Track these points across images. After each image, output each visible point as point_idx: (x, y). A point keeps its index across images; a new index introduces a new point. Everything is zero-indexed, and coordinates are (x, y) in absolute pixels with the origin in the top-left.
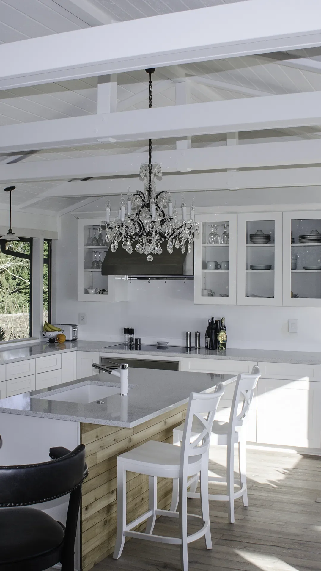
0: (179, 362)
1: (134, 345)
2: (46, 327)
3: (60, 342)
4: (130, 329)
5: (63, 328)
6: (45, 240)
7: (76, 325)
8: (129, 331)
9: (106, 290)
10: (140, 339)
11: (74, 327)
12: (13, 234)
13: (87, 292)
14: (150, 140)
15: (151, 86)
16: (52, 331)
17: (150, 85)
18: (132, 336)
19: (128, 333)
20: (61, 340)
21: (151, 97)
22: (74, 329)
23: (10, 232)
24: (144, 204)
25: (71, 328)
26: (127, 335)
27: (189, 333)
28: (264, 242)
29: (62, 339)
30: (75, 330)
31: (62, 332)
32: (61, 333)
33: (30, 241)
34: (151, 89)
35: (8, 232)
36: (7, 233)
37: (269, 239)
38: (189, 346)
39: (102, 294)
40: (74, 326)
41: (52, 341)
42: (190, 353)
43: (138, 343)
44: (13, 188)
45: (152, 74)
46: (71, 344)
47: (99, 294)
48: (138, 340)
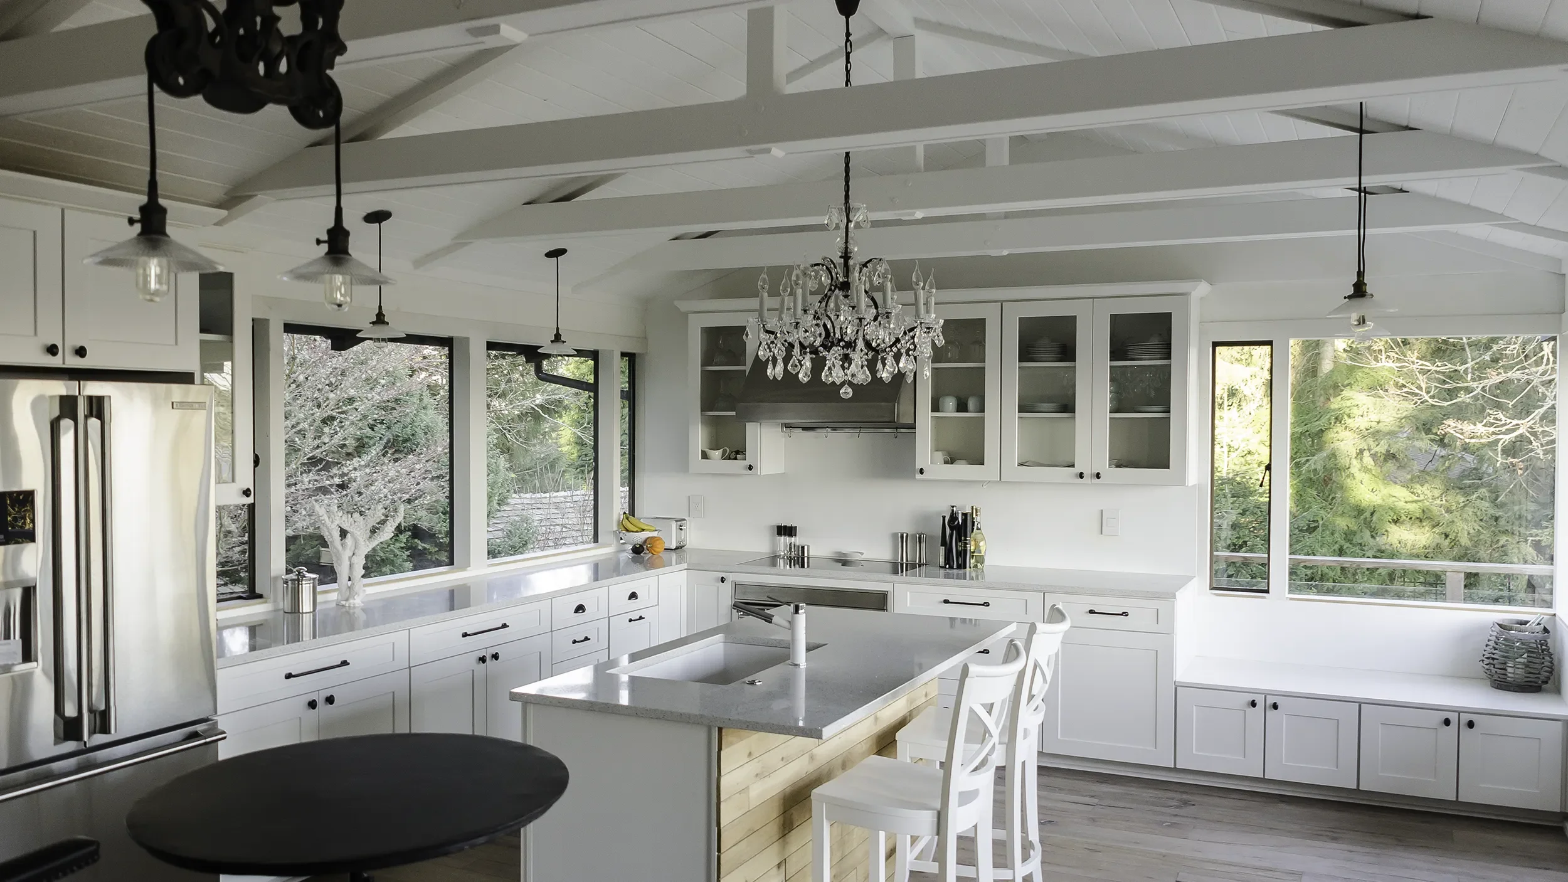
0: (887, 592)
1: (798, 559)
2: (626, 522)
3: (654, 553)
4: (789, 527)
5: (659, 525)
6: (623, 355)
7: (684, 520)
8: (786, 531)
9: (742, 452)
10: (808, 547)
11: (679, 523)
12: (564, 342)
13: (705, 456)
14: (847, 154)
15: (848, 44)
16: (637, 532)
17: (848, 40)
18: (793, 539)
19: (785, 535)
20: (656, 547)
21: (849, 65)
22: (681, 526)
23: (557, 338)
24: (836, 285)
25: (674, 525)
26: (782, 538)
27: (905, 535)
28: (1055, 359)
29: (659, 548)
30: (681, 529)
31: (657, 532)
32: (655, 534)
33: (594, 355)
34: (849, 50)
35: (553, 339)
36: (552, 341)
37: (1067, 352)
38: (904, 561)
39: (736, 459)
40: (680, 521)
41: (637, 550)
42: (906, 575)
43: (806, 555)
44: (562, 252)
45: (851, 18)
46: (674, 556)
47: (730, 459)
48: (806, 547)
